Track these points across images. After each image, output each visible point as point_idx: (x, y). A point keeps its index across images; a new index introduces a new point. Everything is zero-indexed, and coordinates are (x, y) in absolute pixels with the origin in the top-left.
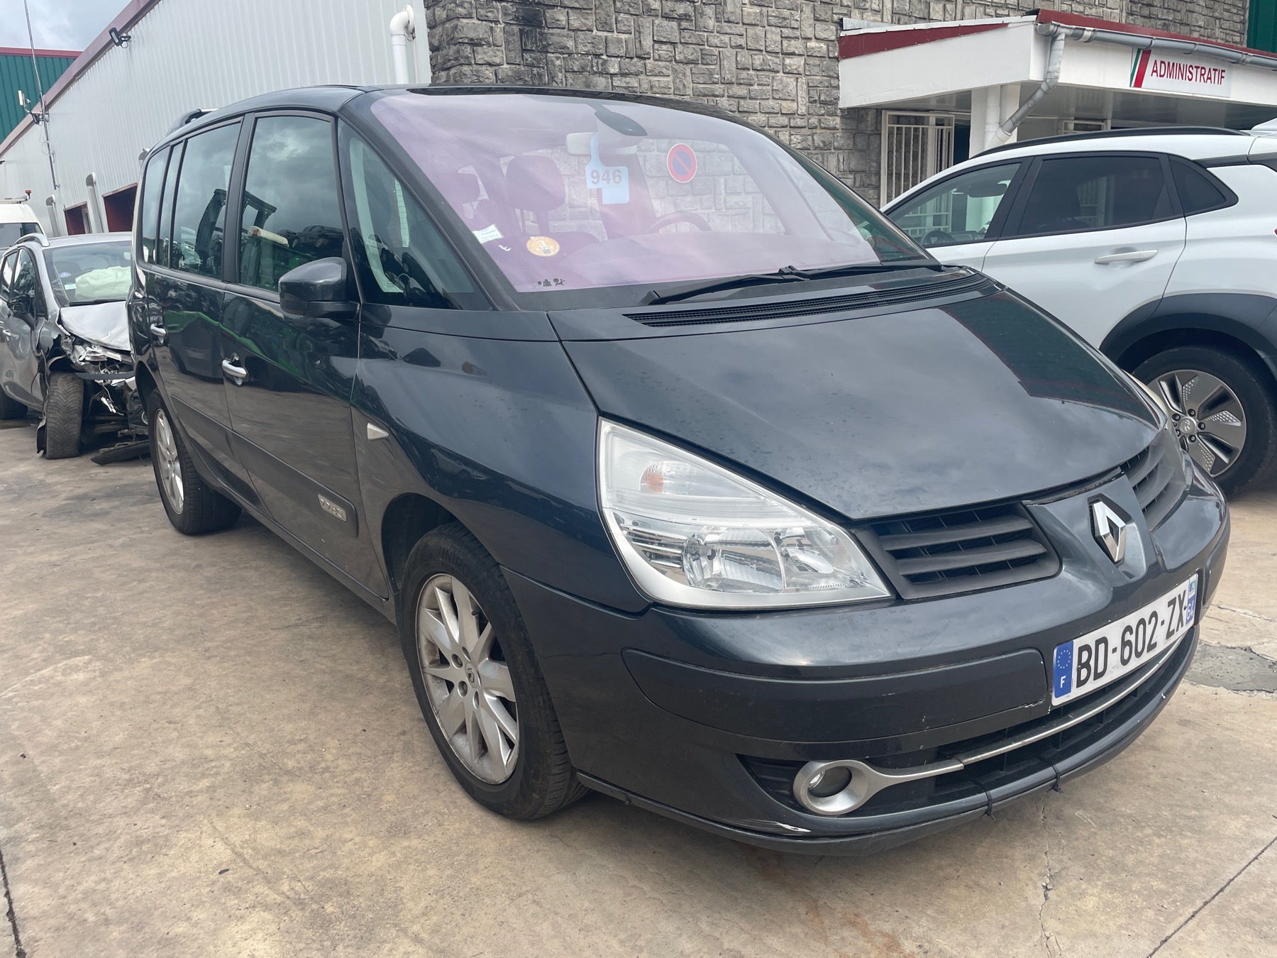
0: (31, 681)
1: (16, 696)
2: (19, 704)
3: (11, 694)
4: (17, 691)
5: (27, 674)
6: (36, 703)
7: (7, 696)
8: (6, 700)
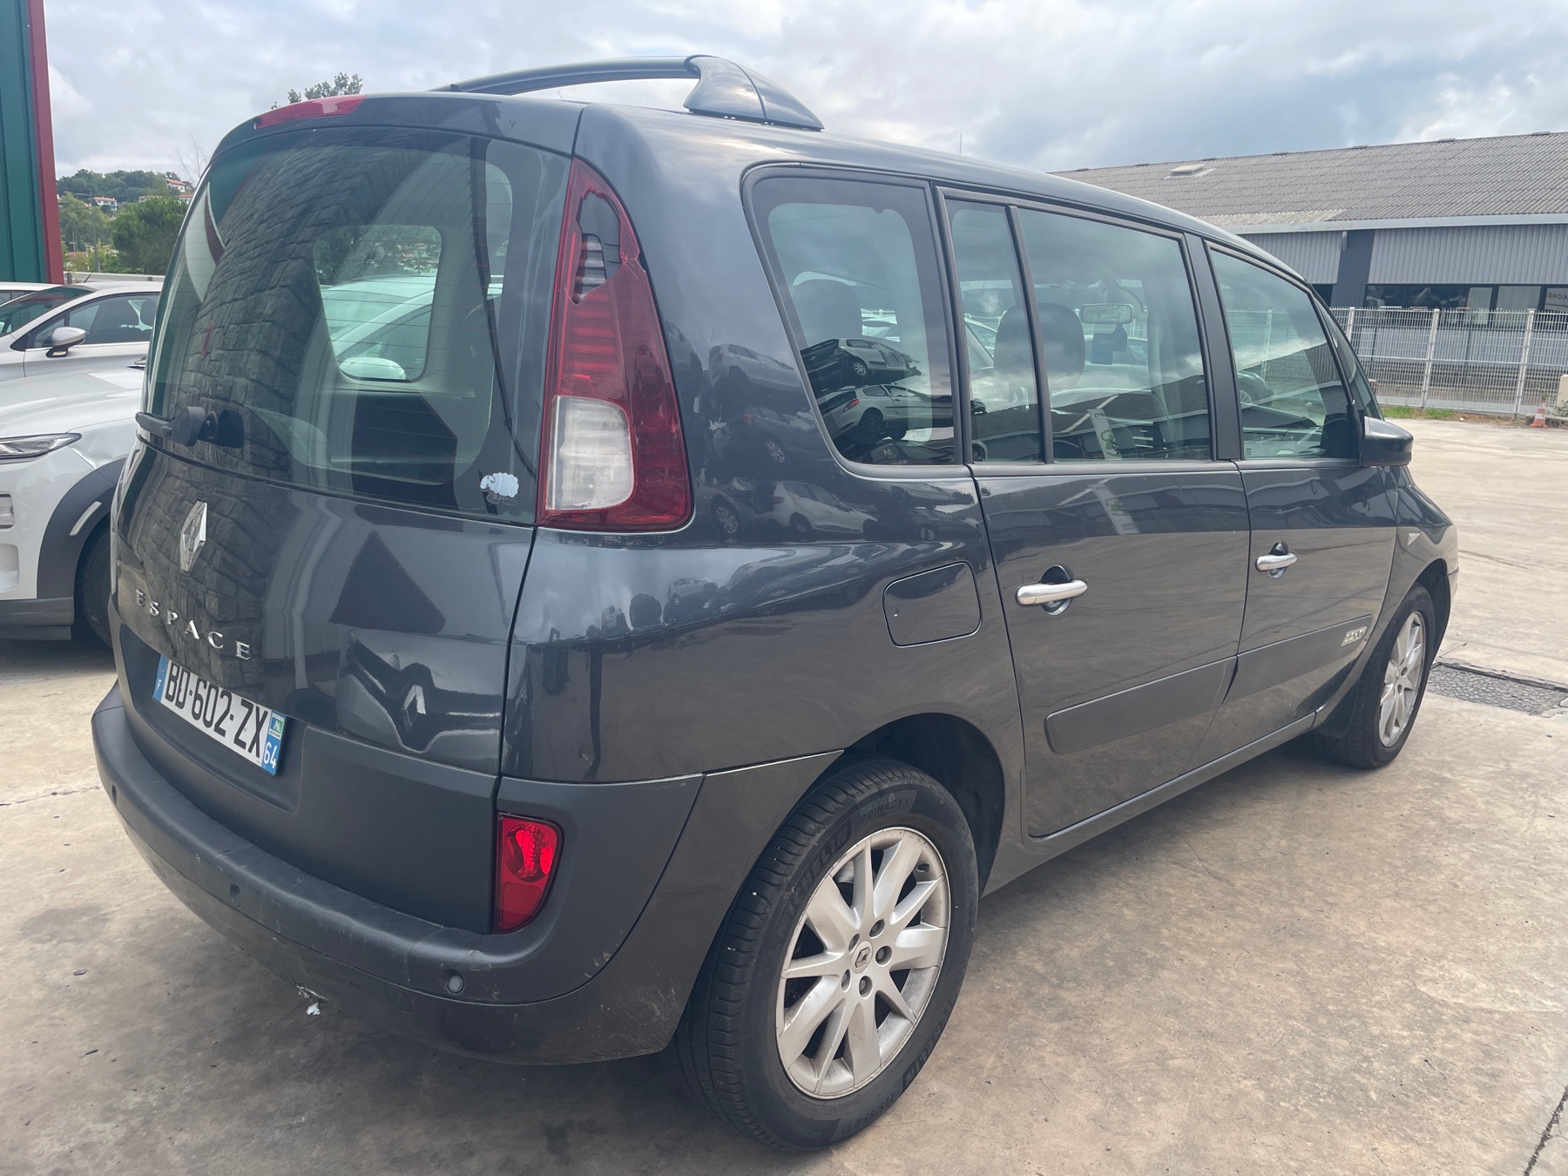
0: (1511, 1003)
1: (1546, 997)
2: (1552, 986)
3: (1549, 1003)
4: (1539, 1002)
5: (1507, 1016)
6: (1536, 975)
7: (1555, 1003)
8: (1561, 1001)
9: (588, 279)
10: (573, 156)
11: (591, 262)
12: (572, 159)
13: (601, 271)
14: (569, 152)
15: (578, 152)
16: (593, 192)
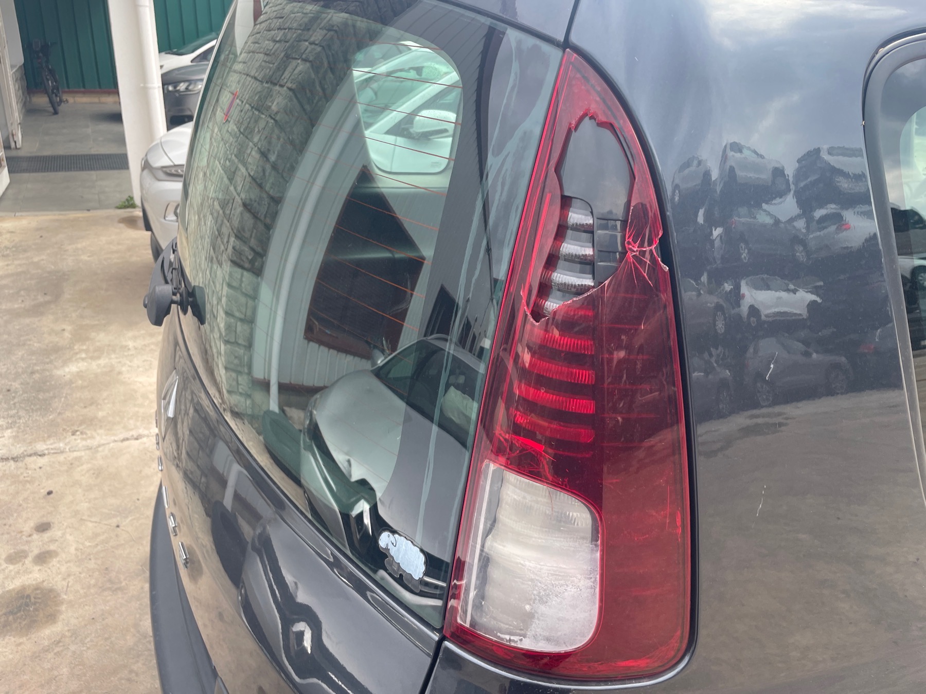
9: (561, 277)
10: (566, 44)
11: (569, 247)
12: (564, 51)
13: (586, 264)
14: (561, 38)
15: (574, 38)
16: (592, 118)
